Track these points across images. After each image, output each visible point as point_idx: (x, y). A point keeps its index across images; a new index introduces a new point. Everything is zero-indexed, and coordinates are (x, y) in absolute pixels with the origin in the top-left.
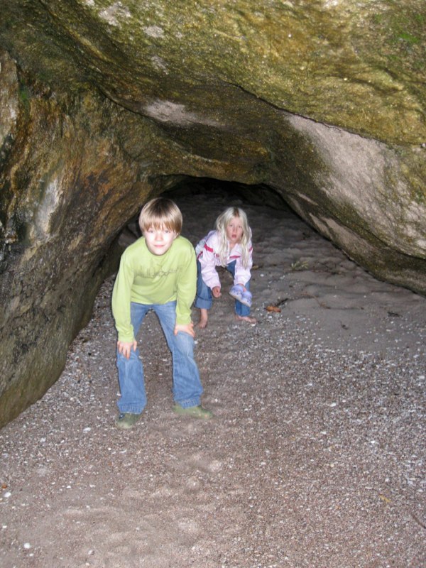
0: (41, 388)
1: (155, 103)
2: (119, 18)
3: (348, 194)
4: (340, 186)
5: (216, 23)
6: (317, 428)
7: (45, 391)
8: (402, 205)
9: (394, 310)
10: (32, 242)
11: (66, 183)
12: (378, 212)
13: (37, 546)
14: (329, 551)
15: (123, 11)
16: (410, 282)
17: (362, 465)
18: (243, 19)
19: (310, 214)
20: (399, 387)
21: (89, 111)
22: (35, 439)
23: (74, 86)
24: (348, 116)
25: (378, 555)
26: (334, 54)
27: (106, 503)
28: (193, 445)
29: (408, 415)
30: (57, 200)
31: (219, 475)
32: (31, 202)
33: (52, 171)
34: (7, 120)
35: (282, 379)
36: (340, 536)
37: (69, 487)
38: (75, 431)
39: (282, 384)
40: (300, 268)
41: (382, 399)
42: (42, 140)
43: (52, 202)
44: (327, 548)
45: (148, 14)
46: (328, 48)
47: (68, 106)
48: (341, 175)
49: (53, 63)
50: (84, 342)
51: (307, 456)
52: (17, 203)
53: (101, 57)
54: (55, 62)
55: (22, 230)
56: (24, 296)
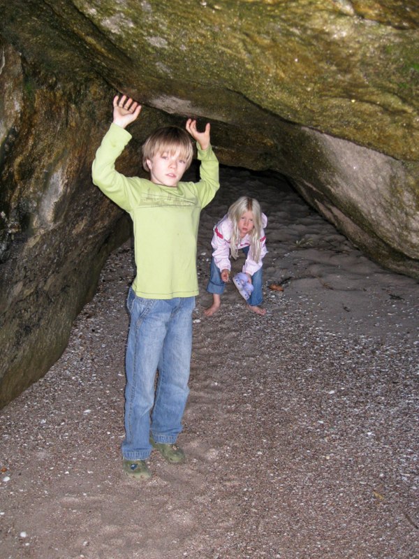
0: (44, 366)
1: (161, 97)
2: (121, 27)
3: (354, 196)
4: (345, 186)
5: (221, 41)
6: (315, 416)
7: (48, 369)
8: (407, 214)
9: (396, 293)
10: (34, 231)
11: (71, 172)
12: (383, 216)
13: (33, 535)
14: (321, 549)
15: (126, 21)
16: (413, 273)
17: (358, 458)
18: (248, 40)
19: (316, 201)
20: (398, 375)
21: (96, 100)
22: (36, 420)
23: (81, 76)
24: (355, 131)
25: (370, 555)
26: (342, 78)
27: (103, 491)
28: (191, 431)
29: (406, 406)
30: (61, 189)
31: (216, 464)
32: (35, 192)
33: (56, 161)
34: (11, 113)
35: (282, 362)
36: (332, 533)
37: (67, 472)
38: (76, 412)
39: (281, 369)
40: (304, 245)
41: (380, 388)
42: (47, 131)
43: (56, 191)
44: (319, 546)
45: (151, 26)
46: (336, 73)
47: (74, 96)
48: (347, 177)
49: (58, 55)
50: (88, 317)
51: (304, 446)
52: (20, 193)
53: (106, 55)
54: (60, 54)
55: (25, 220)
56: (28, 281)
